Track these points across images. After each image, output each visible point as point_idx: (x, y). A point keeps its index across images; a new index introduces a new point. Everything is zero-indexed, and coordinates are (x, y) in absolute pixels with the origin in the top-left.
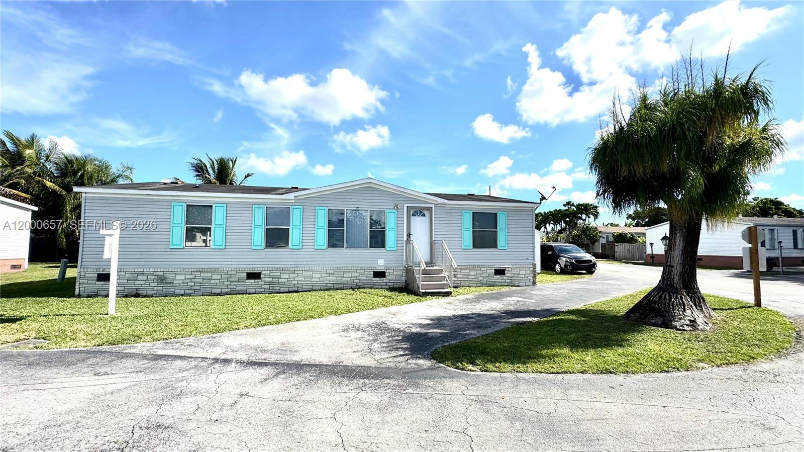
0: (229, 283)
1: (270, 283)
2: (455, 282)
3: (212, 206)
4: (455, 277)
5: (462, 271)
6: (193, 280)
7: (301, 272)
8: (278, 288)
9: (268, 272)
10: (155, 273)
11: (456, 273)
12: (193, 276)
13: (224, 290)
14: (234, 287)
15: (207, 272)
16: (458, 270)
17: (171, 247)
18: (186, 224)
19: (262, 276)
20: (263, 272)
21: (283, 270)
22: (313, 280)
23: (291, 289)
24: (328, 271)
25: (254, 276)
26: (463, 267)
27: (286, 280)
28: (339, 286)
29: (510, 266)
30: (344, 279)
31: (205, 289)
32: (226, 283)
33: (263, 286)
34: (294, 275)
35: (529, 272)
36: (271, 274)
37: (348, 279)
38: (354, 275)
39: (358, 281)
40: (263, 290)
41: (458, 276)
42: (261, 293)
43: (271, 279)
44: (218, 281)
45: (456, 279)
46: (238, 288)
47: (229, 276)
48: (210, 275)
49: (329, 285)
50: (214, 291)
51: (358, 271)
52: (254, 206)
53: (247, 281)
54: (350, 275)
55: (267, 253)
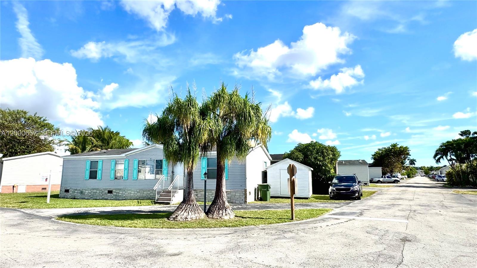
0: (102, 195)
1: (116, 196)
2: (197, 199)
3: (98, 161)
4: (197, 196)
5: (201, 193)
6: (91, 193)
7: (127, 191)
8: (118, 198)
9: (115, 190)
10: (80, 190)
11: (197, 194)
12: (91, 191)
13: (101, 198)
14: (104, 197)
15: (95, 190)
16: (198, 192)
17: (85, 179)
18: (90, 169)
19: (113, 192)
20: (113, 190)
21: (120, 189)
22: (131, 194)
23: (123, 199)
24: (137, 191)
25: (110, 192)
26: (201, 190)
27: (121, 194)
28: (141, 198)
29: (229, 190)
30: (144, 195)
31: (94, 197)
32: (101, 195)
33: (113, 197)
34: (125, 192)
35: (242, 194)
36: (116, 191)
37: (146, 195)
38: (148, 193)
39: (150, 196)
40: (113, 199)
41: (198, 195)
42: (112, 200)
43: (116, 194)
44: (98, 194)
45: (197, 197)
46: (105, 198)
47: (102, 192)
48: (96, 191)
49: (138, 198)
50: (97, 198)
51: (150, 191)
52: (112, 160)
53: (108, 194)
54: (146, 193)
55: (115, 182)
